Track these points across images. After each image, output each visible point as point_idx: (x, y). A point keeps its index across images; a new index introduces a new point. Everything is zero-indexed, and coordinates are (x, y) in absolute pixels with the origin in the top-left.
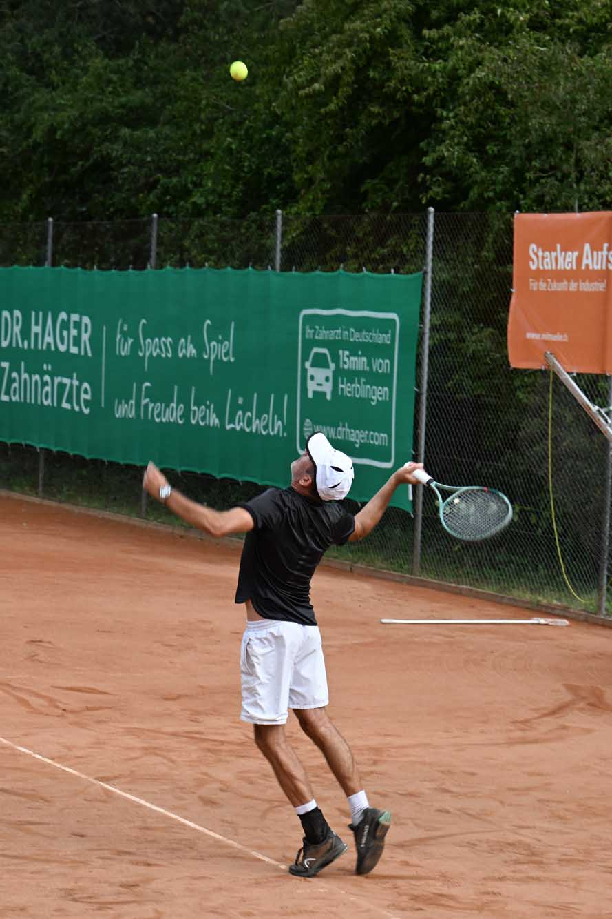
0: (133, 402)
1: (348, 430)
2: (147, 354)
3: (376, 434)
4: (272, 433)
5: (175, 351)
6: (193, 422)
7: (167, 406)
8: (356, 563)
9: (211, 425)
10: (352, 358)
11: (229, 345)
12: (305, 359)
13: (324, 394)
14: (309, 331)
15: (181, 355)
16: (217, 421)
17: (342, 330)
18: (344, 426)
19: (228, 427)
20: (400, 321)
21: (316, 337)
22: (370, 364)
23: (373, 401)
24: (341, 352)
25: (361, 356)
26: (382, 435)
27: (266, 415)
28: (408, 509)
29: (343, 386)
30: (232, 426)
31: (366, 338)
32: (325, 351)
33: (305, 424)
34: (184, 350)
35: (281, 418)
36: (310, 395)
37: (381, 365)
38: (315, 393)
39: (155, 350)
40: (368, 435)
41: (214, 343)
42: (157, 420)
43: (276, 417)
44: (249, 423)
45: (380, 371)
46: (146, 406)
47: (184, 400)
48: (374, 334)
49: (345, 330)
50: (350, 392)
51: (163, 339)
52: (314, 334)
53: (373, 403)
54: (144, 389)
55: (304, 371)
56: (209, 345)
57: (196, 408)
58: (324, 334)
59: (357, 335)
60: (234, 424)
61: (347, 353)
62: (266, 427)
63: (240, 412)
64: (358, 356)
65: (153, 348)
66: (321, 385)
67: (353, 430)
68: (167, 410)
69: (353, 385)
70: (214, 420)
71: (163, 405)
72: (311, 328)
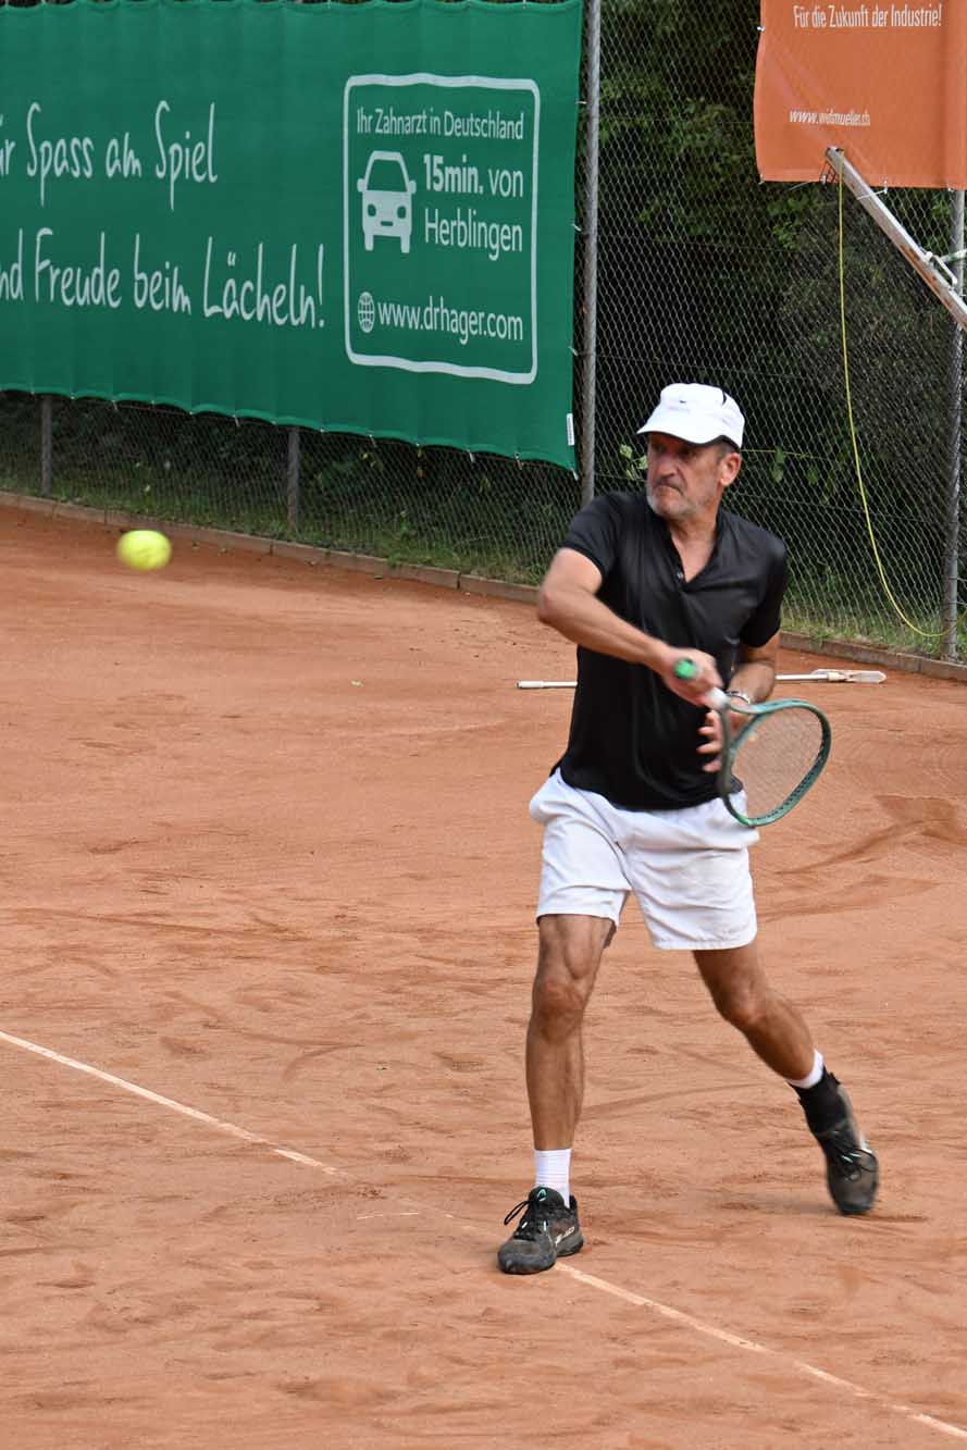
0: (17, 266)
1: (446, 311)
2: (44, 172)
3: (501, 317)
4: (295, 322)
5: (99, 166)
6: (140, 304)
7: (87, 273)
8: (468, 573)
9: (175, 309)
10: (449, 170)
11: (205, 149)
12: (356, 173)
13: (397, 240)
14: (362, 117)
15: (110, 173)
16: (186, 301)
17: (428, 114)
18: (436, 304)
19: (208, 312)
20: (542, 97)
21: (378, 131)
22: (484, 180)
23: (494, 253)
24: (427, 158)
25: (467, 165)
26: (511, 319)
27: (282, 287)
28: (568, 463)
29: (435, 226)
30: (215, 309)
31: (475, 130)
32: (396, 156)
33: (361, 301)
34: (117, 163)
35: (311, 291)
36: (369, 246)
37: (507, 181)
38: (376, 238)
39: (59, 165)
40: (484, 320)
41: (175, 147)
42: (68, 302)
43: (302, 288)
44: (250, 305)
45: (505, 194)
46: (45, 274)
47: (119, 258)
48: (491, 122)
49: (434, 115)
50: (446, 237)
51: (75, 141)
52: (373, 126)
53: (494, 258)
54: (38, 240)
55: (356, 198)
56: (167, 149)
57: (143, 276)
58: (392, 124)
59: (457, 124)
60: (222, 306)
61: (439, 160)
62: (283, 311)
63: (231, 282)
64: (461, 166)
65: (55, 159)
66: (390, 224)
67: (454, 312)
68: (87, 280)
69: (453, 224)
70: (180, 300)
71: (79, 270)
72: (366, 113)
